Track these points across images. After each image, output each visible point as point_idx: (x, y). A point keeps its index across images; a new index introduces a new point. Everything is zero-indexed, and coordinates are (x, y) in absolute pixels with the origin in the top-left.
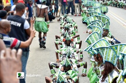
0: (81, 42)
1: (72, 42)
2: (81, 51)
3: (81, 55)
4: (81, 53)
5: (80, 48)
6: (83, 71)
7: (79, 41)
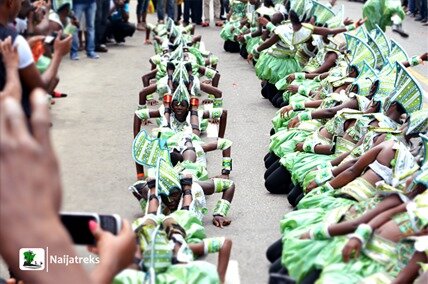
0: (225, 114)
1: (193, 109)
2: (226, 148)
3: (227, 159)
4: (226, 153)
5: (221, 134)
6: (218, 207)
7: (219, 111)
